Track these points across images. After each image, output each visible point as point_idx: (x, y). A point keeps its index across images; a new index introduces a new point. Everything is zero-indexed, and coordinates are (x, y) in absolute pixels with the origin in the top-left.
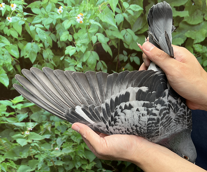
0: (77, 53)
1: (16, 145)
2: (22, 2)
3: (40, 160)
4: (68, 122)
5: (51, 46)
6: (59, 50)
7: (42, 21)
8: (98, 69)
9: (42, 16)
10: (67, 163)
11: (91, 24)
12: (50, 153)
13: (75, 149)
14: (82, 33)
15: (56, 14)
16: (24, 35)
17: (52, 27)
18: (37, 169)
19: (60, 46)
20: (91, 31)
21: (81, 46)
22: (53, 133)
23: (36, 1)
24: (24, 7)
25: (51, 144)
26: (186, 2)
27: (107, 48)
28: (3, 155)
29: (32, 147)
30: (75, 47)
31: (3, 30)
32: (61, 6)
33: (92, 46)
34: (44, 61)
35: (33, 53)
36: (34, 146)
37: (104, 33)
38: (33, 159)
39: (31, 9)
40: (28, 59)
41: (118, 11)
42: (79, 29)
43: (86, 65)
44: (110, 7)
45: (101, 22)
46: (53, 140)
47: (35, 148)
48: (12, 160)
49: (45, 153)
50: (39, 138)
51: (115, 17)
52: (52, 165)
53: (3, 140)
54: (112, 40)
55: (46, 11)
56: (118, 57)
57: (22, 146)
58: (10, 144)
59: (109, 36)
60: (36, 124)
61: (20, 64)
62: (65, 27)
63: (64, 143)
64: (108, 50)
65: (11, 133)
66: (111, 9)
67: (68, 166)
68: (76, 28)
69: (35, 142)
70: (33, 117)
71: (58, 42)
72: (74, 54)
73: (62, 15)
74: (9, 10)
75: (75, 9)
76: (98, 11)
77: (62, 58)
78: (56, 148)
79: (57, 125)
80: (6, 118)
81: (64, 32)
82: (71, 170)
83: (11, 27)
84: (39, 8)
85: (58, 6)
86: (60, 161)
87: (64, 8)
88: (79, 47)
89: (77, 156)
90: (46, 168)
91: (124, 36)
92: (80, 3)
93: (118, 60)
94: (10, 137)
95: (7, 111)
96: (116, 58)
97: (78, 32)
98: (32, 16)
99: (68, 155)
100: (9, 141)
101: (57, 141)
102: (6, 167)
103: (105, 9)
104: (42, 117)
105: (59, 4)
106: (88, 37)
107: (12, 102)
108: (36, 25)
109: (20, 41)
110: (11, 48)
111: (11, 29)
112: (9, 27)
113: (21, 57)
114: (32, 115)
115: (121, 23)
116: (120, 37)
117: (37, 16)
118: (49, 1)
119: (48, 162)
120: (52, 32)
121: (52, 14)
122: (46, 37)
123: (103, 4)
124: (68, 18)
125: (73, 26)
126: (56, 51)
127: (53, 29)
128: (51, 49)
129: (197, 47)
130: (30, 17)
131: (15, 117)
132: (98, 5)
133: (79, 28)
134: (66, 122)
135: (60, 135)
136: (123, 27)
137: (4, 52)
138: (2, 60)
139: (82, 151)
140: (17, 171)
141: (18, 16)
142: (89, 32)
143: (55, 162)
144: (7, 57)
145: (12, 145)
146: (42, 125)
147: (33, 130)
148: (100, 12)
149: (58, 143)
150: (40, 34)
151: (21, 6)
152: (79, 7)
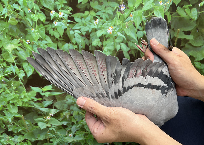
1: (37, 127)
2: (68, 12)
3: (53, 144)
4: (85, 113)
5: (84, 48)
7: (80, 28)
9: (81, 25)
11: (118, 35)
12: (64, 138)
13: (86, 137)
14: (110, 41)
15: (92, 24)
16: (64, 37)
17: (87, 33)
19: (90, 49)
20: (117, 41)
21: (107, 51)
22: (70, 121)
23: (79, 12)
24: (69, 16)
25: (67, 131)
26: (192, 29)
28: (23, 135)
29: (50, 131)
30: (103, 51)
31: (48, 31)
32: (97, 19)
33: (116, 52)
36: (51, 131)
37: (127, 44)
38: (48, 142)
39: (74, 18)
41: (140, 28)
42: (108, 38)
44: (135, 25)
45: (125, 35)
46: (69, 127)
47: (52, 132)
48: (30, 141)
49: (59, 138)
50: (57, 124)
51: (137, 33)
53: (26, 121)
54: (132, 50)
55: (85, 21)
57: (42, 129)
58: (32, 126)
59: (130, 46)
60: (58, 111)
62: (98, 35)
63: (78, 130)
65: (35, 117)
66: (135, 26)
68: (106, 37)
69: (53, 127)
70: (57, 105)
71: (90, 46)
73: (97, 26)
74: (57, 16)
75: (108, 23)
76: (125, 27)
78: (70, 135)
79: (75, 114)
80: (34, 103)
81: (96, 38)
83: (56, 29)
84: (80, 18)
85: (95, 18)
87: (99, 21)
88: (105, 52)
89: (86, 144)
92: (112, 19)
94: (34, 120)
95: (36, 97)
97: (107, 40)
98: (73, 23)
99: (79, 142)
100: (32, 123)
101: (72, 128)
103: (130, 26)
104: (64, 105)
105: (96, 17)
106: (114, 45)
107: (42, 90)
108: (75, 31)
109: (60, 41)
110: (52, 45)
111: (56, 31)
112: (54, 29)
114: (57, 102)
117: (77, 24)
118: (89, 14)
120: (86, 38)
121: (89, 24)
122: (81, 41)
123: (129, 22)
124: (101, 29)
125: (104, 35)
127: (88, 36)
129: (197, 64)
130: (72, 24)
131: (42, 103)
134: (83, 113)
135: (76, 123)
139: (92, 140)
141: (63, 22)
142: (115, 41)
145: (33, 127)
146: (62, 113)
147: (54, 116)
148: (127, 28)
149: (72, 130)
150: (77, 38)
151: (67, 15)
152: (111, 22)
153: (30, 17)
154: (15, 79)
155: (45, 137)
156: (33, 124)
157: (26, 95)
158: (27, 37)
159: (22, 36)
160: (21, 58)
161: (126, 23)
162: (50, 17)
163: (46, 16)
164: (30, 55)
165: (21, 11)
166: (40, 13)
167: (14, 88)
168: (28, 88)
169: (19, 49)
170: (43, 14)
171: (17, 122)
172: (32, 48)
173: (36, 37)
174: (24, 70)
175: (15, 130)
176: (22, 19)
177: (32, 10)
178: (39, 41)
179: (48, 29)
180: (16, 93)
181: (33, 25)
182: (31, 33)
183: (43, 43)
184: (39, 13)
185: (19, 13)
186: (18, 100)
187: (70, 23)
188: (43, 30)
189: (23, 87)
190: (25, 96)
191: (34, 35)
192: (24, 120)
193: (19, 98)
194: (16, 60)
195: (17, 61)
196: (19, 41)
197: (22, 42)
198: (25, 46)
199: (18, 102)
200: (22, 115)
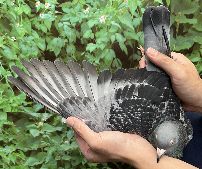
0: (96, 50)
1: (29, 135)
3: (48, 153)
5: (75, 42)
6: (81, 46)
7: (69, 19)
8: (114, 66)
9: (70, 15)
10: (74, 158)
11: (112, 24)
12: (59, 146)
14: (103, 32)
15: (82, 13)
16: (52, 30)
17: (77, 25)
18: (44, 162)
19: (82, 42)
20: (112, 31)
21: (101, 44)
22: (65, 125)
23: (67, 1)
24: (56, 6)
25: (62, 137)
26: (195, 11)
27: (123, 48)
28: (15, 145)
29: (43, 138)
30: (96, 44)
31: (34, 25)
32: (88, 7)
33: (111, 44)
34: (67, 55)
35: (58, 47)
36: (45, 138)
37: (122, 34)
38: (43, 151)
39: (62, 8)
40: (53, 52)
41: (137, 15)
43: (103, 62)
44: (130, 11)
45: (120, 24)
46: (64, 133)
48: (22, 151)
49: (54, 146)
50: (51, 130)
51: (133, 21)
52: (60, 159)
53: (17, 129)
54: (129, 40)
55: (74, 11)
56: (132, 56)
57: (34, 136)
58: (23, 134)
59: (126, 36)
60: (51, 115)
61: (45, 56)
62: (89, 26)
64: (124, 49)
65: (26, 123)
66: (130, 13)
67: (75, 161)
68: (98, 27)
69: (47, 134)
71: (81, 39)
72: (94, 51)
73: (87, 15)
74: (43, 8)
75: (100, 11)
76: (119, 14)
77: (82, 54)
78: (66, 142)
80: (24, 107)
81: (88, 30)
82: (77, 166)
83: (43, 22)
84: (69, 7)
85: (85, 7)
86: (67, 155)
87: (90, 10)
88: (99, 44)
90: (53, 162)
91: (139, 38)
92: (104, 6)
93: (132, 59)
94: (25, 126)
95: (26, 100)
96: (131, 57)
97: (100, 31)
98: (61, 14)
99: (76, 149)
101: (67, 134)
102: (16, 158)
103: (125, 13)
105: (86, 6)
106: (108, 36)
108: (64, 23)
109: (48, 35)
110: (39, 41)
111: (42, 24)
112: (40, 23)
113: (47, 50)
115: (138, 26)
116: (136, 38)
117: (66, 15)
119: (56, 156)
120: (77, 30)
121: (79, 14)
122: (72, 34)
123: (124, 8)
124: (93, 18)
125: (96, 25)
126: (78, 47)
127: (78, 27)
128: (75, 45)
130: (60, 15)
131: (32, 107)
132: (119, 9)
133: (101, 28)
136: (139, 29)
137: (33, 44)
138: (30, 51)
140: (25, 163)
141: (50, 13)
142: (109, 31)
143: (63, 156)
144: (35, 49)
145: (24, 135)
146: (56, 117)
147: (47, 121)
148: (121, 15)
149: (68, 137)
150: (67, 30)
151: (54, 5)
152: (103, 9)
153: (14, 10)
154: (1, 81)
155: (38, 146)
156: (24, 131)
157: (15, 99)
158: (11, 33)
159: (6, 32)
160: (7, 57)
161: (120, 9)
162: (36, 9)
163: (31, 8)
164: (16, 53)
165: (4, 4)
166: (25, 5)
167: (1, 92)
168: (16, 91)
169: (4, 47)
170: (28, 6)
171: (7, 130)
172: (18, 45)
173: (22, 33)
174: (11, 71)
175: (6, 139)
176: (5, 14)
177: (15, 3)
178: (25, 37)
179: (34, 23)
180: (4, 97)
181: (17, 20)
182: (16, 28)
183: (30, 39)
184: (23, 6)
185: (1, 7)
186: (6, 105)
187: (57, 14)
188: (29, 25)
189: (11, 90)
190: (13, 100)
191: (19, 30)
192: (14, 128)
193: (7, 103)
194: (1, 60)
195: (3, 61)
196: (4, 39)
197: (7, 39)
198: (10, 44)
199: (6, 108)
200: (12, 122)
